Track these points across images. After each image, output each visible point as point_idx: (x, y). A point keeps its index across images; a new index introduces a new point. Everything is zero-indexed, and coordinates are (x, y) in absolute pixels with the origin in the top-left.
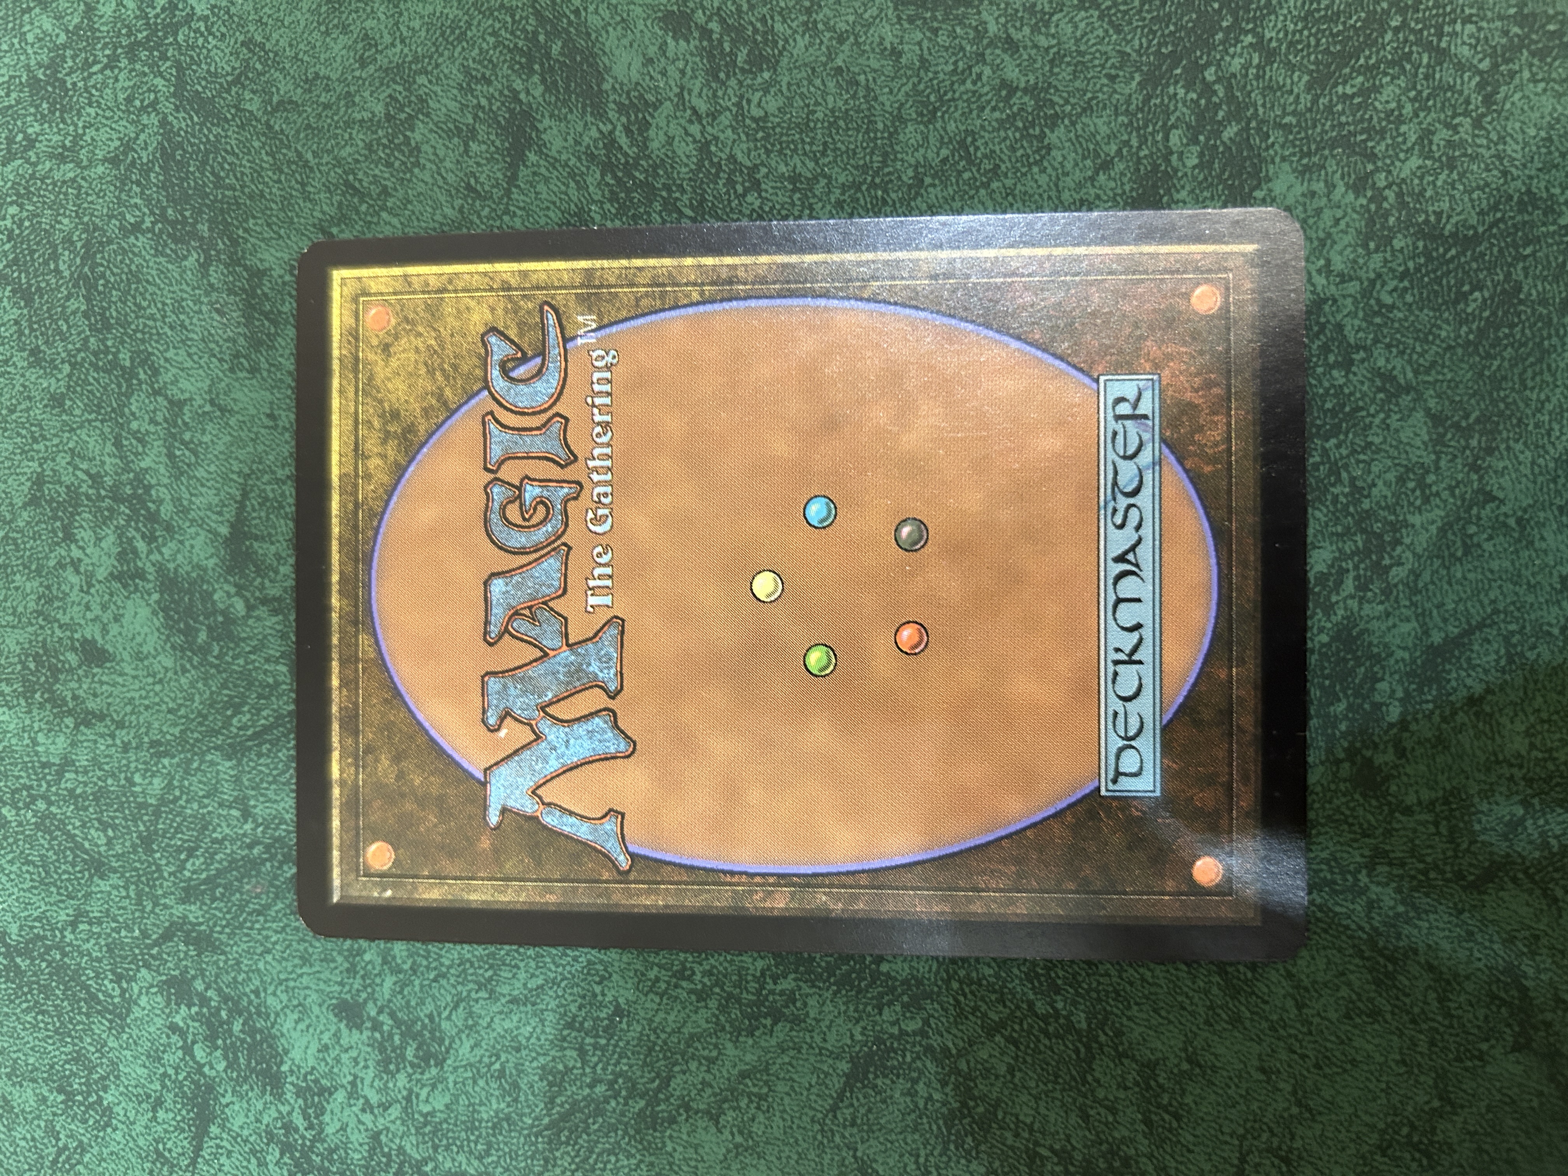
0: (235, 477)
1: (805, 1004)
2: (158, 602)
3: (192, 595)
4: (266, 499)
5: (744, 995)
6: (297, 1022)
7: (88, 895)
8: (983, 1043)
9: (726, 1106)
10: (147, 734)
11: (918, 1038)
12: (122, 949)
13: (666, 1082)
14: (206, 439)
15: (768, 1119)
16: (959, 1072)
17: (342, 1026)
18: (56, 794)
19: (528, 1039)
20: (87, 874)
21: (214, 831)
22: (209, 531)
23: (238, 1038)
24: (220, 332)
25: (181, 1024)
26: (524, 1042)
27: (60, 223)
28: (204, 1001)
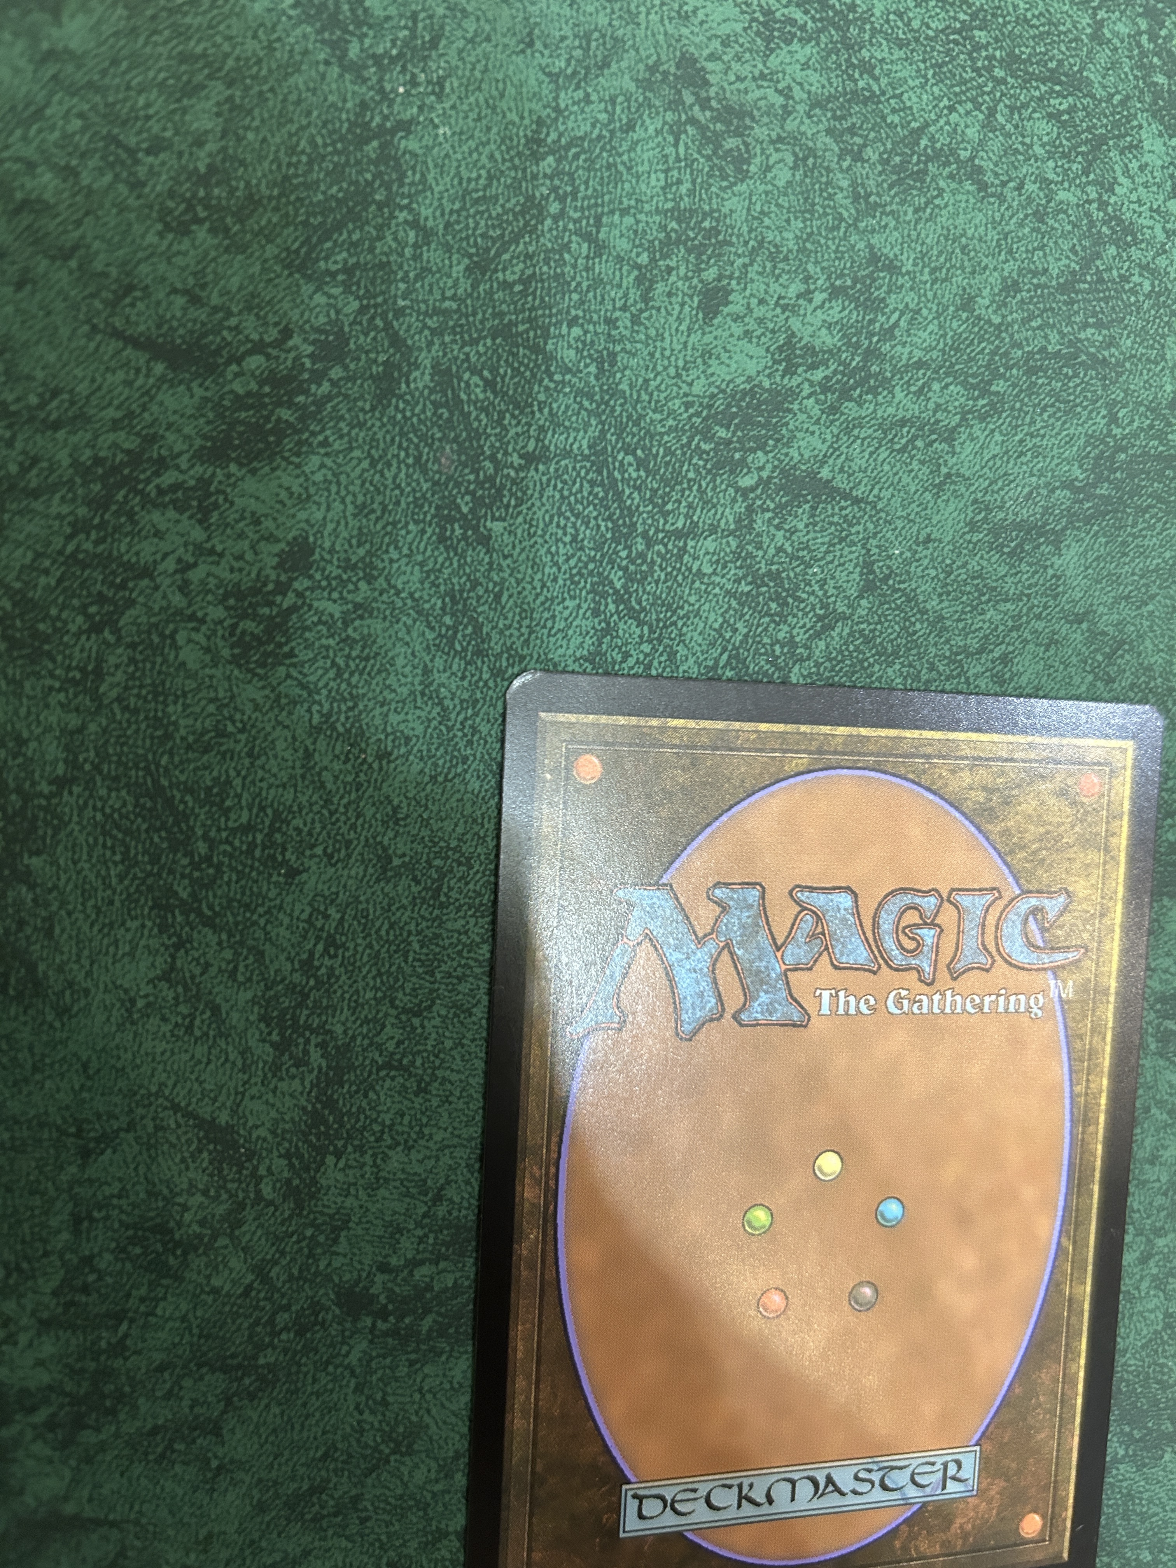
0: (876, 491)
1: (293, 1077)
2: (760, 386)
3: (763, 426)
4: (851, 525)
5: (306, 1012)
6: (288, 489)
7: (448, 249)
8: (245, 1262)
9: (180, 989)
10: (623, 350)
11: (252, 1196)
12: (383, 282)
13: (209, 922)
14: (915, 465)
15: (164, 1035)
16: (214, 1237)
17: (283, 545)
18: (565, 229)
19: (263, 767)
20: (473, 250)
21: (513, 416)
22: (825, 456)
23: (272, 412)
24: (1011, 494)
25: (291, 343)
26: (258, 762)
27: (1128, 337)
28: (318, 377)
